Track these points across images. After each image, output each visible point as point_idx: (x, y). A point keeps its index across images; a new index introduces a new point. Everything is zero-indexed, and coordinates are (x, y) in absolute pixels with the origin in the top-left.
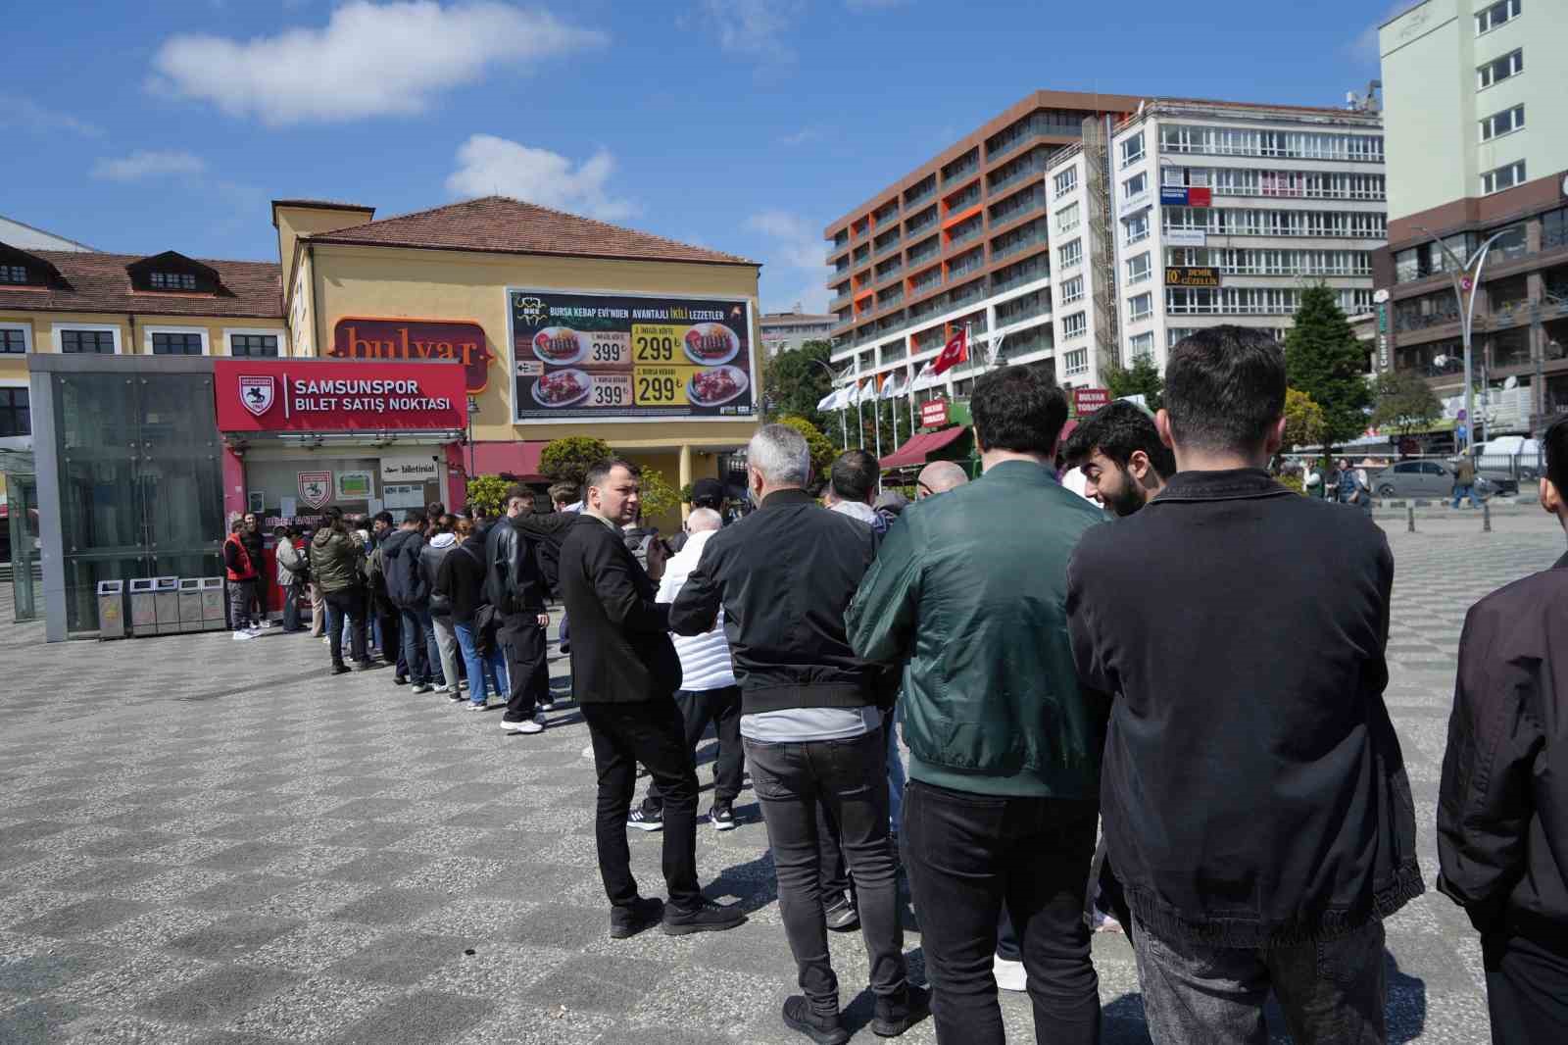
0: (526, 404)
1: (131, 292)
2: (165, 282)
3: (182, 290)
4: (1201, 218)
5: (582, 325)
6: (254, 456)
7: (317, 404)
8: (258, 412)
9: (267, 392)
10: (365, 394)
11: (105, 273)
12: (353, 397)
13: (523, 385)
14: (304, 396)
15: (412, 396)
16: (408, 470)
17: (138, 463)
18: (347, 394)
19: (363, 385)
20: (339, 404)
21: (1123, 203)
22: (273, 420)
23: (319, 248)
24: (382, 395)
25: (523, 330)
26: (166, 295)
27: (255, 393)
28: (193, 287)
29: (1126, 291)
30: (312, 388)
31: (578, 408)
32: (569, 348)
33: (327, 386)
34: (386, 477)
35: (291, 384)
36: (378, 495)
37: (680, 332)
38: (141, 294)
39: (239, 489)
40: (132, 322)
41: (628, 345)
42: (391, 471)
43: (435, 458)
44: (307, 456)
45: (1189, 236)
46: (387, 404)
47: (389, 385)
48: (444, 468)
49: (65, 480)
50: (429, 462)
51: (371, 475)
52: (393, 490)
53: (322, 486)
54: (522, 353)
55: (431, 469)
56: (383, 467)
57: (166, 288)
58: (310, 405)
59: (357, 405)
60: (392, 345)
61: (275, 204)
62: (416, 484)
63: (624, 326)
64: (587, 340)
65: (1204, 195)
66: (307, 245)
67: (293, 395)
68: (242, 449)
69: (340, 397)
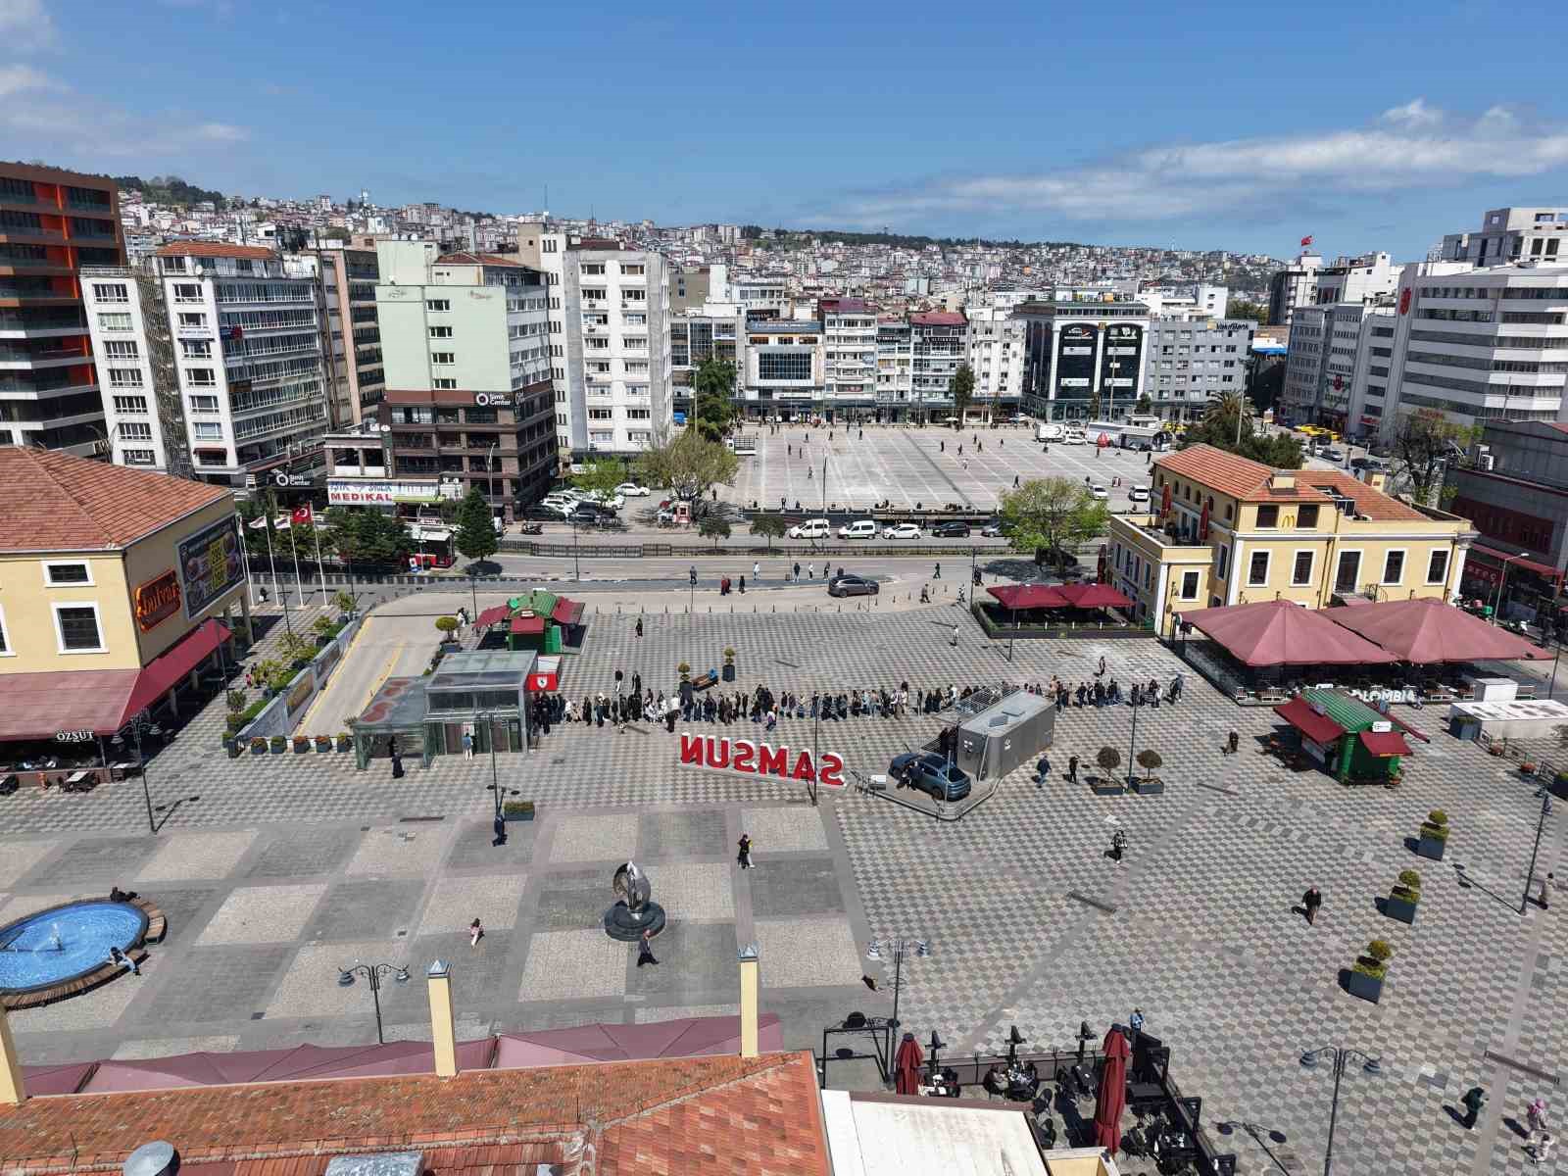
4: (239, 349)
21: (181, 331)
45: (237, 362)
65: (238, 331)
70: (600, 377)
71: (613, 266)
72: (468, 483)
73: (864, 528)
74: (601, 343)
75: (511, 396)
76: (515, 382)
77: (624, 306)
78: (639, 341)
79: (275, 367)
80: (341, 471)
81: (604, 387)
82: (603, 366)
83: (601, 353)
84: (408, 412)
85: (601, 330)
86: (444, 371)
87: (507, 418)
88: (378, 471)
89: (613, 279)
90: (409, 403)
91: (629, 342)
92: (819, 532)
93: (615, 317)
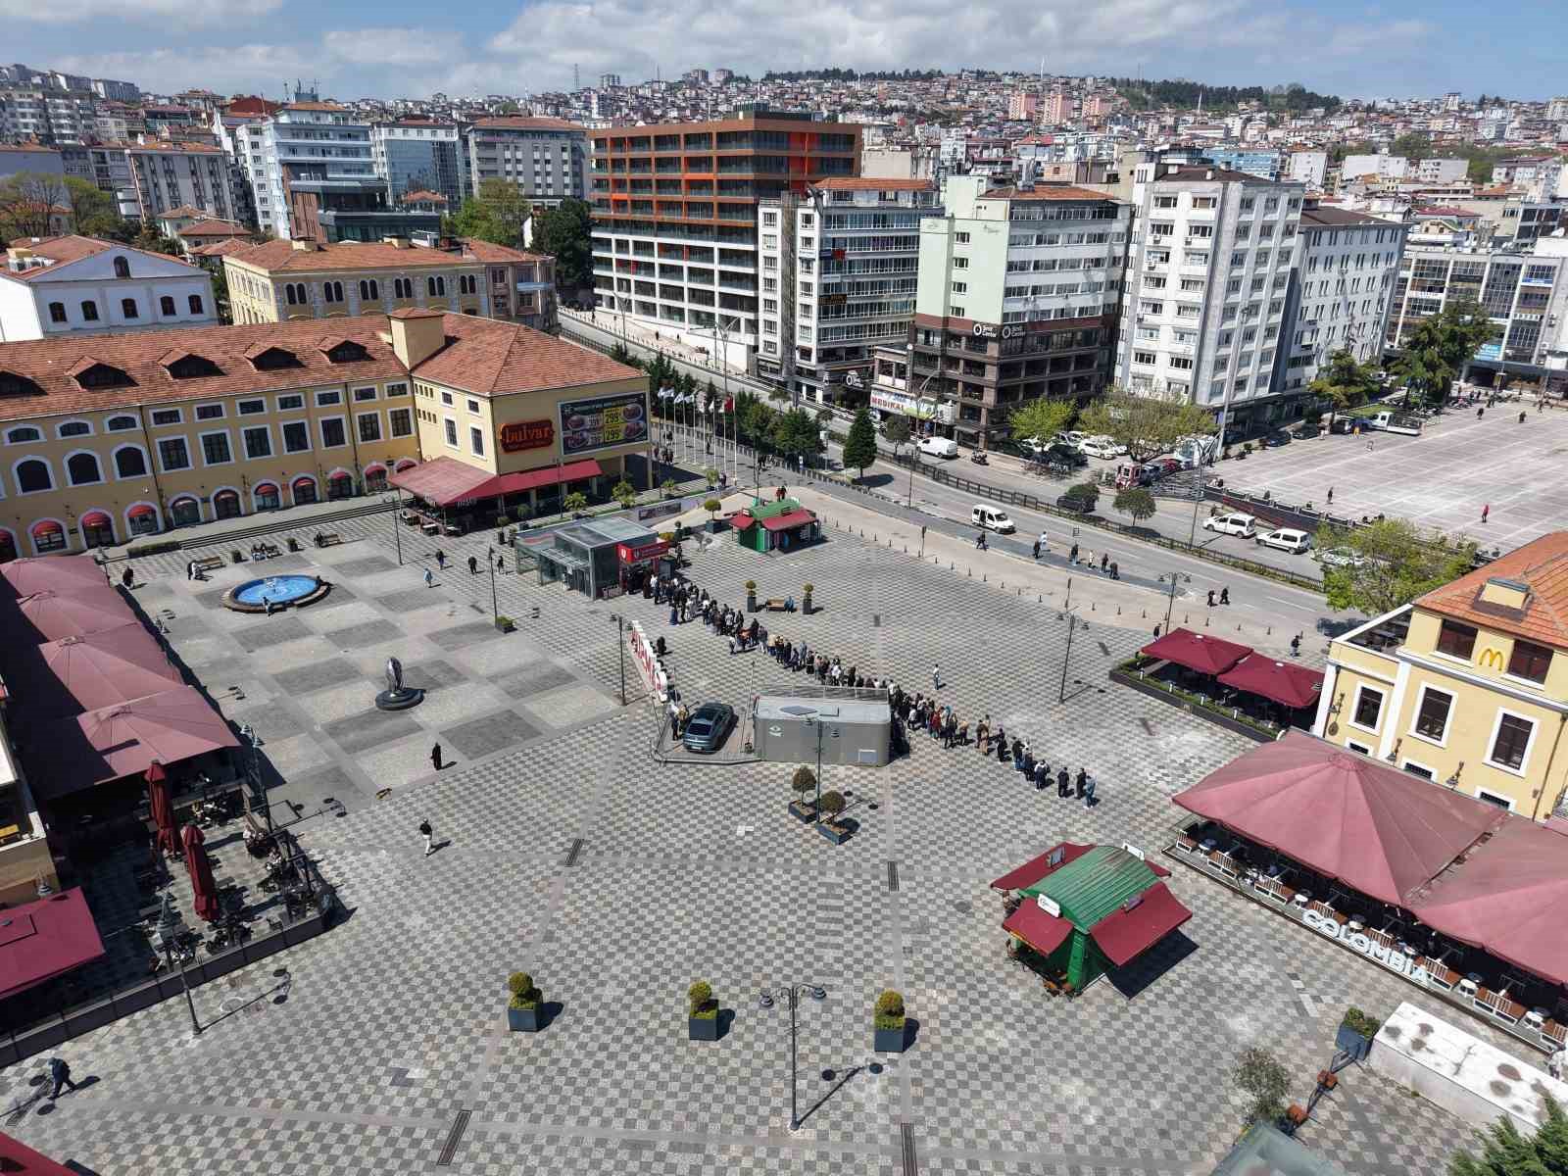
0: (568, 449)
4: (839, 268)
5: (584, 413)
13: (566, 440)
21: (801, 251)
25: (565, 418)
29: (800, 299)
31: (585, 447)
32: (581, 423)
37: (621, 409)
41: (603, 418)
45: (834, 278)
54: (565, 428)
63: (599, 411)
64: (587, 418)
65: (842, 253)
66: (490, 399)
70: (1151, 319)
71: (1185, 199)
72: (958, 407)
73: (1286, 538)
74: (1159, 282)
75: (999, 329)
76: (1005, 316)
77: (1188, 243)
78: (1196, 283)
79: (882, 285)
80: (884, 380)
81: (1153, 331)
82: (1157, 308)
83: (1157, 294)
84: (927, 334)
85: (1162, 268)
86: (957, 299)
87: (993, 350)
88: (900, 383)
89: (1183, 215)
90: (928, 326)
91: (1186, 283)
92: (1234, 529)
93: (1177, 255)
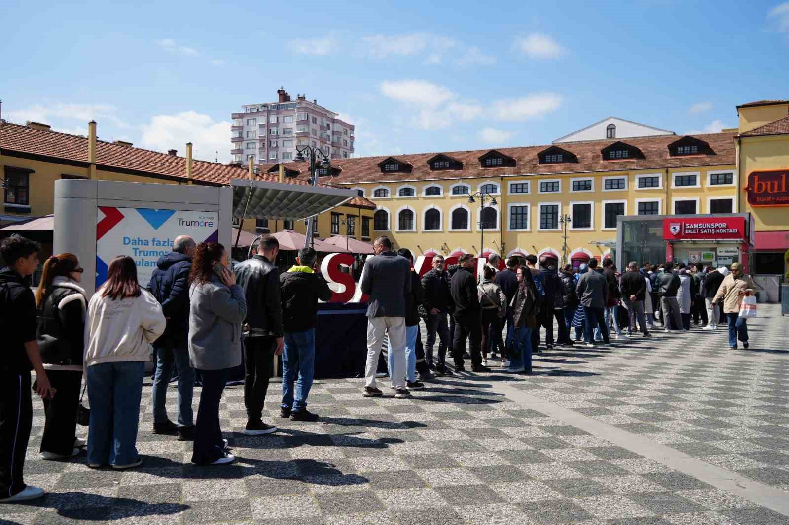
1: (669, 157)
2: (684, 151)
3: (691, 154)
6: (675, 246)
7: (693, 231)
8: (675, 234)
9: (678, 228)
10: (708, 228)
11: (659, 148)
12: (704, 229)
14: (689, 229)
15: (724, 228)
16: (728, 252)
17: (643, 247)
18: (703, 228)
19: (708, 225)
20: (699, 231)
22: (679, 235)
23: (743, 140)
24: (714, 228)
26: (684, 157)
27: (674, 228)
28: (696, 152)
30: (692, 226)
33: (696, 226)
34: (719, 254)
35: (685, 226)
36: (716, 260)
38: (673, 157)
39: (670, 256)
40: (667, 172)
42: (721, 252)
43: (738, 248)
44: (692, 246)
46: (715, 231)
47: (716, 225)
48: (740, 252)
49: (623, 251)
50: (735, 249)
51: (714, 253)
52: (721, 259)
53: (697, 256)
55: (736, 252)
56: (718, 250)
57: (684, 154)
58: (690, 231)
59: (705, 231)
60: (776, 183)
61: (738, 107)
62: (730, 257)
66: (738, 139)
67: (685, 229)
68: (672, 243)
69: (700, 229)
